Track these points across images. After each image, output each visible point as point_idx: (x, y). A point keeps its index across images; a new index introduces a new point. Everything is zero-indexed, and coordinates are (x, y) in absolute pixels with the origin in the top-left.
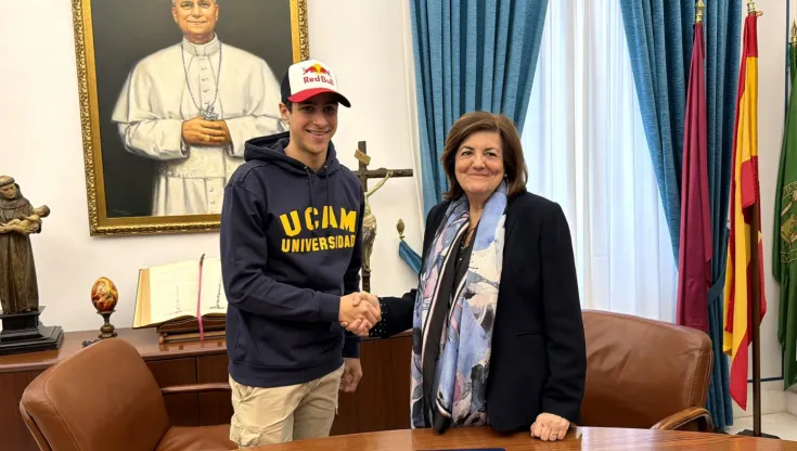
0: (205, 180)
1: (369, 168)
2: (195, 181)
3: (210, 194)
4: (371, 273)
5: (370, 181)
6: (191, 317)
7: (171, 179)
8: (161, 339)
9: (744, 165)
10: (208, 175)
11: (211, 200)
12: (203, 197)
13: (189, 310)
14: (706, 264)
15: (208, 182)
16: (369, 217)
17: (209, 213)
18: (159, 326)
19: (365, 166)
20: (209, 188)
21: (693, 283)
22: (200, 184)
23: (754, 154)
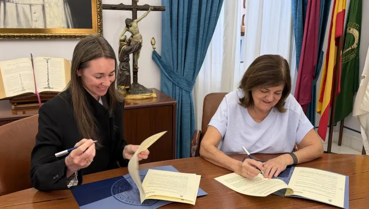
0: (30, 5)
1: (138, 4)
2: (23, 6)
3: (33, 15)
4: (139, 70)
5: (138, 12)
6: (32, 93)
7: (8, 4)
8: (13, 107)
9: (338, 14)
10: (32, 2)
11: (34, 19)
12: (30, 17)
13: (30, 89)
14: (313, 67)
15: (32, 7)
16: (138, 35)
17: (33, 27)
18: (11, 99)
19: (136, 2)
20: (33, 12)
21: (305, 77)
22: (27, 8)
23: (344, 8)
